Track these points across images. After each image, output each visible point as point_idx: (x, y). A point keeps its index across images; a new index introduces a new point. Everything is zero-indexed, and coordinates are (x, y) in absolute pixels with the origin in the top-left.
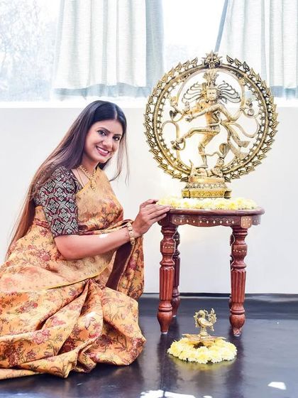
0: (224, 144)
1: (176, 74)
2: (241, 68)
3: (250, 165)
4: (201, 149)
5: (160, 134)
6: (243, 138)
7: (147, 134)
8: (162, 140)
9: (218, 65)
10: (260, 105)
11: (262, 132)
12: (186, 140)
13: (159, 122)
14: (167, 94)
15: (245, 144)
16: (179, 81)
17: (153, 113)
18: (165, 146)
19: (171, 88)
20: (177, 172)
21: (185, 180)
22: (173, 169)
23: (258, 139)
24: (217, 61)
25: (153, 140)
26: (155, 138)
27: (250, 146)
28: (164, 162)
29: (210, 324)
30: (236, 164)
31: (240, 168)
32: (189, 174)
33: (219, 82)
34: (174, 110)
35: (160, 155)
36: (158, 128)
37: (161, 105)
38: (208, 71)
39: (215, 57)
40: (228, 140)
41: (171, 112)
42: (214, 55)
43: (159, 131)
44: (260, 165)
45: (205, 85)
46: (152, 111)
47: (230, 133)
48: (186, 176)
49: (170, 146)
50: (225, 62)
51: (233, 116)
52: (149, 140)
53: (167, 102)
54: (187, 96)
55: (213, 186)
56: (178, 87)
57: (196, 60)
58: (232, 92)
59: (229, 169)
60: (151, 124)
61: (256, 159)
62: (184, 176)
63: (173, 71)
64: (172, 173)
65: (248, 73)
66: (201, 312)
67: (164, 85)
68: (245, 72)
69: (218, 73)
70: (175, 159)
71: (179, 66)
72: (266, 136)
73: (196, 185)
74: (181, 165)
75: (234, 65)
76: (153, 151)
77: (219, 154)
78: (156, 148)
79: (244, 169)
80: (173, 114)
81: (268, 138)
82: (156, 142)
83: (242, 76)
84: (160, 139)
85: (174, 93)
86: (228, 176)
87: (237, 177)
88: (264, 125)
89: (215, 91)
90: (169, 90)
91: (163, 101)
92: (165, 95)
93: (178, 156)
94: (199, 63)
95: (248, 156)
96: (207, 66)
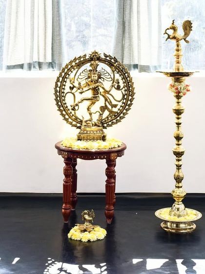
0: (103, 107)
1: (74, 64)
2: (113, 60)
3: (118, 118)
4: (88, 109)
5: (64, 100)
6: (114, 102)
7: (56, 100)
8: (65, 104)
9: (99, 59)
10: (124, 83)
11: (125, 99)
12: (80, 104)
13: (64, 93)
14: (68, 76)
15: (115, 106)
16: (75, 68)
17: (60, 87)
18: (67, 107)
19: (70, 72)
20: (74, 123)
21: (79, 128)
22: (72, 121)
23: (123, 103)
24: (98, 56)
25: (60, 103)
26: (61, 102)
27: (118, 107)
28: (67, 117)
29: (91, 219)
30: (110, 118)
31: (112, 120)
32: (81, 124)
33: (99, 69)
34: (72, 86)
35: (64, 113)
36: (63, 96)
37: (64, 83)
38: (92, 62)
39: (97, 54)
40: (105, 104)
41: (70, 87)
42: (96, 53)
43: (63, 98)
44: (124, 119)
45: (90, 71)
46: (59, 86)
47: (106, 100)
48: (80, 125)
49: (70, 108)
50: (103, 57)
51: (108, 89)
52: (57, 104)
53: (68, 81)
54: (80, 77)
55: (95, 132)
56: (74, 72)
57: (85, 55)
58: (107, 74)
59: (106, 121)
60: (58, 94)
61: (122, 115)
62: (78, 125)
63: (71, 62)
64: (71, 123)
65: (117, 63)
66: (86, 211)
67: (66, 70)
68: (115, 63)
69: (98, 63)
70: (73, 115)
71: (75, 59)
72: (128, 102)
73: (85, 132)
74: (76, 118)
75: (108, 58)
76: (60, 110)
77: (99, 112)
78: (62, 108)
79: (115, 121)
80: (71, 88)
81: (129, 102)
82: (62, 105)
83: (113, 65)
84: (64, 103)
85: (72, 75)
86: (105, 125)
87: (111, 126)
88: (126, 95)
89: (96, 75)
90: (69, 73)
91: (65, 80)
92: (67, 76)
93: (75, 113)
94: (87, 57)
95: (117, 113)
96: (91, 59)
